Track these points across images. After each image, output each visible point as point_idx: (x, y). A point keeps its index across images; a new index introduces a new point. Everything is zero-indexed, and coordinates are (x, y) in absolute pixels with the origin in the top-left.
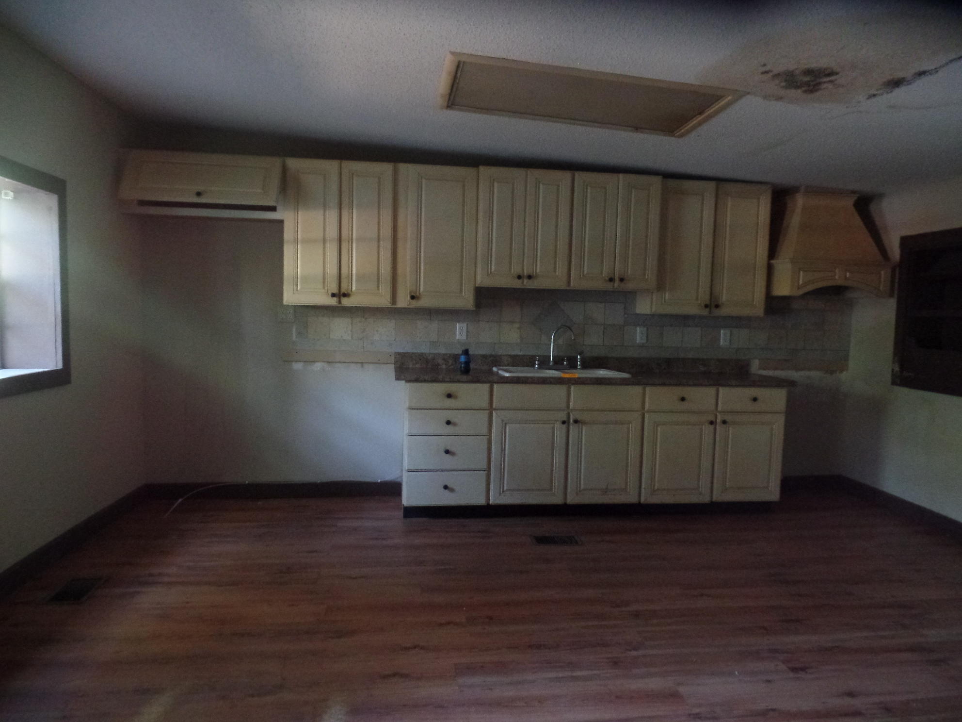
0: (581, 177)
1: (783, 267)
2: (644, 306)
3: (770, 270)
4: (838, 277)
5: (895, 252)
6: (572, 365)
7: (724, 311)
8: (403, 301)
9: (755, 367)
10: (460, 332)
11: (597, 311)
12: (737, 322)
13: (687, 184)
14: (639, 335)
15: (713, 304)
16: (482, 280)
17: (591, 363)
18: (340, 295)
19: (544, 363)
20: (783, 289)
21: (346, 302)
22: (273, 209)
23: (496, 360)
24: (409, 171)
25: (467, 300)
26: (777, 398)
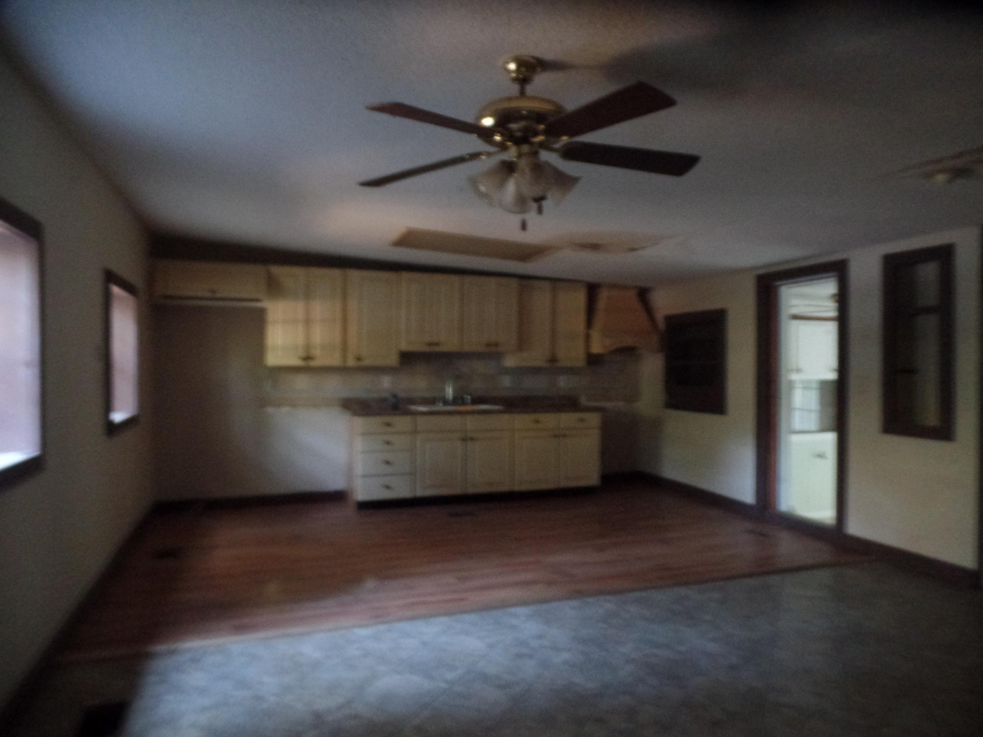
0: (468, 279)
1: (596, 335)
2: (510, 362)
3: (588, 337)
4: (628, 341)
5: (661, 325)
6: (463, 402)
7: (562, 364)
8: (351, 362)
9: (584, 401)
10: (386, 383)
11: (480, 367)
12: (571, 371)
13: (536, 283)
14: (506, 382)
15: (553, 360)
16: (404, 346)
17: (477, 400)
18: (308, 358)
19: (446, 402)
20: (596, 349)
21: (313, 363)
22: (258, 300)
23: (411, 401)
24: (354, 274)
25: (392, 360)
26: (594, 419)
